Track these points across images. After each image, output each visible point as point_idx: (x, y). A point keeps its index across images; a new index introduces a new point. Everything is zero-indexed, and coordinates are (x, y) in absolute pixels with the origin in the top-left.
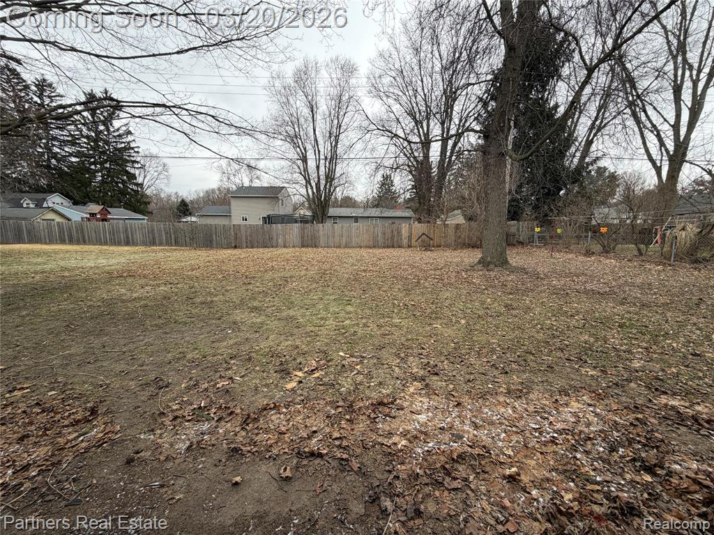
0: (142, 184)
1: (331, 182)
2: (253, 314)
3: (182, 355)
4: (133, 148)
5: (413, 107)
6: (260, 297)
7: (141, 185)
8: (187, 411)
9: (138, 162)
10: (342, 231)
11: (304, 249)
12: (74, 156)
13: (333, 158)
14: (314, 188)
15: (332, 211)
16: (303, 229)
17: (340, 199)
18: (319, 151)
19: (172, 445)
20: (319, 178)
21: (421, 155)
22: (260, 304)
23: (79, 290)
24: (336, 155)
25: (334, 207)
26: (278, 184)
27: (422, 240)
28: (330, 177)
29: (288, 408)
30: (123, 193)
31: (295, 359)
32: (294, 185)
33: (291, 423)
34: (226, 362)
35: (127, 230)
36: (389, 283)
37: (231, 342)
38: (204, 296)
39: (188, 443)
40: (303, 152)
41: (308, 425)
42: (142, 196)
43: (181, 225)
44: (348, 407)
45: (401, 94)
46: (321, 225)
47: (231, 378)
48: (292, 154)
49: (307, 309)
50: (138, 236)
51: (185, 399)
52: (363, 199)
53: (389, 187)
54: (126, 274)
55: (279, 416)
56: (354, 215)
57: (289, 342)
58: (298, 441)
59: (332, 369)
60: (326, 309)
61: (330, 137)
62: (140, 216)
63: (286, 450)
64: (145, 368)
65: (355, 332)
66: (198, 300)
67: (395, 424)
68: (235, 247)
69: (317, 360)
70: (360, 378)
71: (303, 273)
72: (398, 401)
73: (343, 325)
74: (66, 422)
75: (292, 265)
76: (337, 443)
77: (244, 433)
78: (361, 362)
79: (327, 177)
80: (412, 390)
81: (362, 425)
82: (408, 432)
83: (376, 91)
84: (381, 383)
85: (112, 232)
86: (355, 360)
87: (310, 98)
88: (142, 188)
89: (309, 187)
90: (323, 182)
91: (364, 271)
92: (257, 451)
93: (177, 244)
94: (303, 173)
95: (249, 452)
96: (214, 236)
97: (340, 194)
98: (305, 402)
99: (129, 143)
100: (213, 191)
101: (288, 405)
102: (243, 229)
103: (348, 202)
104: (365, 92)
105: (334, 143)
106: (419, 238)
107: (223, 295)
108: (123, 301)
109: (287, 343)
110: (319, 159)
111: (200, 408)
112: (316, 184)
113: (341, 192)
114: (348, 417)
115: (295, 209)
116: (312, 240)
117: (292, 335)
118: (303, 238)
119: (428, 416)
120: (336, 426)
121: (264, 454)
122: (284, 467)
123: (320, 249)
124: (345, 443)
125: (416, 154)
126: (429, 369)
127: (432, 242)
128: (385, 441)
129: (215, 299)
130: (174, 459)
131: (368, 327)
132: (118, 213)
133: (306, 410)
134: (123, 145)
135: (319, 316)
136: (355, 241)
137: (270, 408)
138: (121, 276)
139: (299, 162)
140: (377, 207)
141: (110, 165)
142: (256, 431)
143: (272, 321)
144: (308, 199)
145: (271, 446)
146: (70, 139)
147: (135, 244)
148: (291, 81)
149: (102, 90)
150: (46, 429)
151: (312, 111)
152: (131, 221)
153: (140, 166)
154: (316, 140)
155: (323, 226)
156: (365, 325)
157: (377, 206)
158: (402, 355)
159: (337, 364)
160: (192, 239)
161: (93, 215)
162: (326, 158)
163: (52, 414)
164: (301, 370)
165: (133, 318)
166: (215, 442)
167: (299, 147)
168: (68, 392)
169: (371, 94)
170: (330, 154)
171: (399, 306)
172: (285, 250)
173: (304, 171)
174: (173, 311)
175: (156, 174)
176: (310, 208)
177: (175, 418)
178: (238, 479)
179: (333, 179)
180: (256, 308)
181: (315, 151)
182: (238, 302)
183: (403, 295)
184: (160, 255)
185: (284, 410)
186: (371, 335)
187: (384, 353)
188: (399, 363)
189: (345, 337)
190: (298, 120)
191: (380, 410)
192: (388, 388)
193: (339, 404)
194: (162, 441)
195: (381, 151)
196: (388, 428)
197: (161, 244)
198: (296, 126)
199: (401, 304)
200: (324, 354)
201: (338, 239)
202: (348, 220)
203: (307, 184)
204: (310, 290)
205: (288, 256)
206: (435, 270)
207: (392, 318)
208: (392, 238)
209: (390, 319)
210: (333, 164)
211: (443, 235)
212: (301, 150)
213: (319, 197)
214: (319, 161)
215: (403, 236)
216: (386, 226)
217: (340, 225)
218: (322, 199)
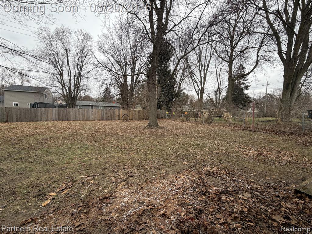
1: (78, 88)
2: (18, 163)
5: (119, 60)
6: (25, 151)
10: (84, 112)
11: (60, 122)
13: (79, 76)
14: (67, 90)
15: (78, 102)
16: (60, 111)
17: (83, 96)
18: (71, 72)
20: (70, 85)
21: (123, 80)
22: (25, 156)
24: (81, 75)
25: (79, 100)
26: (43, 85)
27: (124, 117)
28: (77, 85)
29: (43, 219)
31: (50, 186)
32: (54, 87)
36: (109, 137)
40: (60, 70)
44: (85, 205)
45: (114, 54)
46: (71, 109)
48: (53, 71)
49: (61, 155)
52: (96, 97)
53: (109, 93)
56: (91, 105)
59: (76, 186)
60: (73, 153)
61: (77, 66)
65: (90, 163)
67: (112, 207)
68: (7, 121)
69: (66, 183)
70: (93, 187)
71: (59, 135)
72: (114, 194)
73: (84, 161)
78: (94, 179)
79: (75, 85)
80: (120, 187)
82: (119, 208)
83: (102, 50)
84: (104, 187)
86: (90, 178)
87: (65, 45)
89: (64, 89)
90: (73, 88)
91: (96, 132)
98: (56, 211)
101: (43, 216)
102: (14, 110)
103: (87, 98)
105: (79, 69)
106: (123, 116)
109: (44, 177)
112: (69, 88)
113: (84, 93)
114: (85, 211)
115: (55, 100)
116: (66, 117)
117: (49, 171)
118: (59, 115)
119: (128, 198)
120: (77, 219)
123: (71, 122)
124: (83, 227)
125: (121, 80)
126: (129, 174)
127: (129, 117)
128: (107, 218)
131: (98, 159)
133: (57, 215)
135: (69, 158)
136: (91, 117)
137: (28, 223)
139: (58, 76)
143: (34, 165)
144: (63, 95)
148: (53, 34)
151: (67, 52)
154: (69, 66)
155: (73, 110)
156: (96, 159)
157: (103, 101)
158: (116, 171)
159: (79, 182)
162: (75, 76)
164: (54, 191)
167: (58, 68)
169: (100, 51)
170: (77, 74)
172: (46, 123)
173: (61, 81)
176: (64, 100)
179: (79, 87)
180: (21, 159)
181: (68, 72)
183: (116, 142)
185: (40, 220)
186: (99, 163)
187: (106, 171)
188: (114, 175)
189: (85, 167)
190: (58, 55)
191: (104, 201)
192: (108, 189)
193: (80, 205)
195: (104, 76)
196: (108, 210)
198: (56, 57)
199: (115, 146)
200: (71, 179)
201: (82, 117)
202: (88, 107)
203: (63, 87)
204: (63, 144)
205: (48, 126)
206: (130, 129)
207: (111, 153)
208: (110, 116)
209: (109, 154)
210: (79, 79)
211: (133, 115)
212: (59, 70)
213: (71, 95)
214: (71, 77)
215: (116, 115)
216: (108, 110)
217: (83, 109)
218: (72, 96)
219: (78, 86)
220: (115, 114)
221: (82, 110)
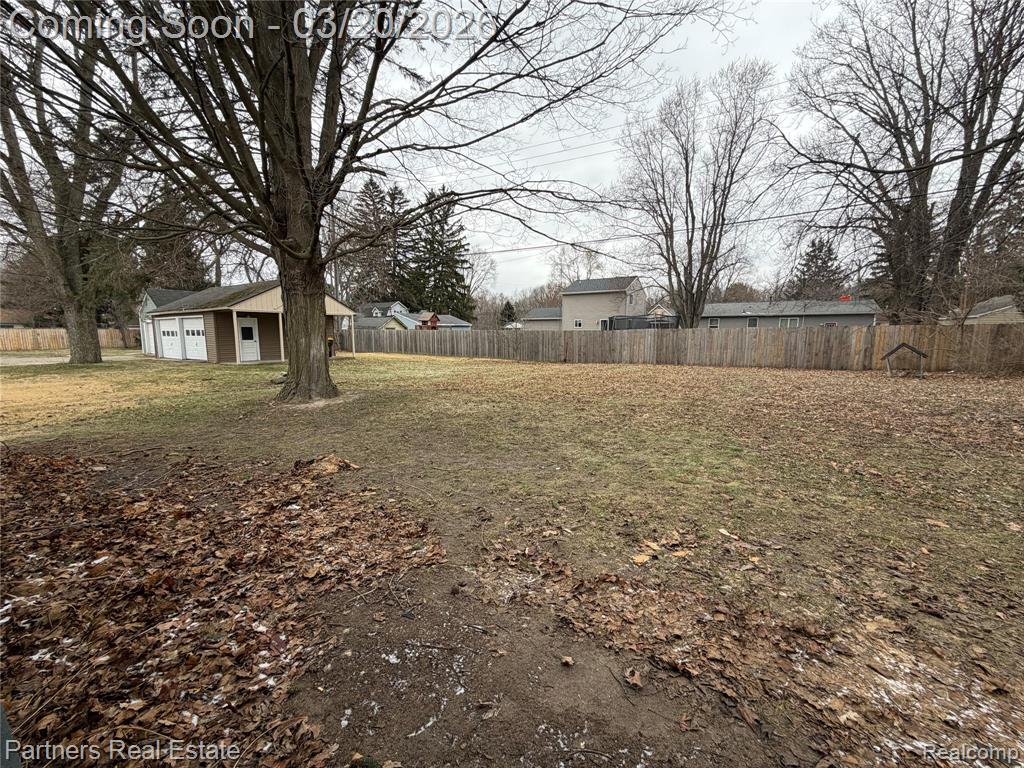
0: (469, 287)
1: (711, 262)
2: (587, 451)
3: (504, 487)
4: (463, 246)
5: (891, 110)
6: (597, 429)
7: (467, 288)
8: (510, 554)
9: (467, 261)
10: (726, 339)
11: (660, 367)
12: (413, 262)
13: (719, 224)
14: (682, 273)
15: (709, 309)
16: (660, 337)
17: (724, 288)
18: (693, 218)
19: (494, 589)
20: (690, 256)
21: (907, 193)
22: (597, 439)
23: (412, 401)
24: (724, 219)
25: (712, 302)
26: (627, 272)
27: (898, 358)
28: (709, 256)
29: (635, 590)
30: (451, 297)
31: (646, 523)
32: (650, 273)
33: (641, 612)
34: (553, 507)
35: (453, 339)
36: (820, 430)
37: (560, 482)
38: (527, 420)
39: (511, 594)
40: (668, 221)
41: (667, 624)
42: (469, 299)
43: (505, 332)
44: (736, 618)
45: (863, 90)
46: (690, 330)
47: (559, 528)
48: (651, 226)
49: (666, 454)
50: (463, 346)
51: (508, 540)
52: (768, 287)
53: (825, 262)
54: (450, 388)
55: (623, 596)
56: (749, 313)
57: (638, 498)
58: (651, 641)
59: (708, 552)
60: (697, 458)
61: (714, 192)
62: (465, 323)
63: (634, 647)
64: (467, 493)
65: (749, 502)
66: (522, 424)
67: (831, 677)
68: (565, 361)
69: (681, 531)
70: (758, 578)
71: (659, 401)
72: (839, 639)
73: (727, 488)
74: (403, 533)
75: (642, 389)
76: (716, 667)
77: (576, 604)
78: (761, 553)
79: (704, 255)
80: (871, 627)
81: (760, 657)
82: (864, 701)
83: (807, 98)
84: (800, 597)
85: (441, 341)
86: (748, 546)
87: (683, 139)
88: (469, 291)
89: (673, 273)
90: (697, 265)
91: (767, 406)
92: (592, 633)
93: (500, 355)
94: (665, 254)
95: (582, 629)
96: (541, 346)
97: (725, 281)
98: (662, 588)
99: (459, 241)
100: (542, 288)
101: (637, 585)
102: (576, 338)
103: (739, 293)
104: (785, 106)
105: (720, 202)
106: (892, 353)
107: (550, 421)
108: (449, 416)
109: (635, 498)
110: (693, 229)
111: (524, 555)
112: (685, 269)
113: (726, 278)
114: (735, 633)
115: (649, 307)
116: (674, 353)
117: (642, 488)
118: (659, 349)
119: (914, 689)
120: (713, 640)
121: (601, 640)
122: (631, 669)
123: (686, 368)
124: (729, 672)
125: (894, 195)
126: (916, 600)
127: (923, 361)
128: (811, 698)
129: (541, 425)
130: (498, 606)
131: (776, 498)
132: (447, 320)
133: (663, 600)
134: (455, 244)
135: (685, 467)
136: (749, 356)
137: (611, 582)
138: (447, 389)
139: (661, 239)
140: (796, 299)
141: (442, 267)
142: (592, 607)
143: (613, 464)
144: (671, 292)
145: (611, 633)
146: (412, 244)
147: (459, 355)
148: (654, 122)
149: (440, 187)
150: (388, 535)
151: (686, 159)
152: (456, 329)
153: (468, 265)
154: (690, 202)
155: (694, 332)
156: (767, 494)
157: (796, 297)
158: (850, 561)
159: (715, 545)
160: (515, 350)
161: (425, 322)
162: (705, 227)
163: (392, 521)
164: (655, 540)
165: (456, 436)
166: (541, 602)
167: (662, 216)
168: (404, 503)
169: (798, 107)
170: (712, 219)
171: (841, 472)
172: (632, 368)
173: (668, 250)
174: (496, 434)
175: (483, 273)
176: (673, 305)
177: (498, 559)
178: (569, 659)
179: (716, 258)
180: (592, 443)
181: (687, 218)
182: (568, 432)
183: (849, 454)
184: (483, 367)
185: (630, 590)
186: (780, 513)
187: (806, 548)
188: (840, 573)
189: (731, 508)
190: (663, 177)
191: (800, 641)
192: (816, 610)
193: (720, 608)
194: (485, 580)
195: (813, 200)
196: (816, 678)
197: (483, 356)
198: (659, 186)
199: (847, 470)
200: (692, 526)
201: (718, 354)
202: (740, 323)
203: (670, 268)
204: (670, 427)
205: (635, 376)
206: (932, 415)
207: (825, 490)
208: (825, 352)
209: (820, 493)
210: (716, 234)
211: (957, 348)
212: (664, 220)
213: (689, 288)
214: (693, 232)
215: (852, 350)
216: (816, 330)
217: (724, 330)
218: (694, 291)
219: (711, 257)
220: (849, 347)
221: (720, 331)
